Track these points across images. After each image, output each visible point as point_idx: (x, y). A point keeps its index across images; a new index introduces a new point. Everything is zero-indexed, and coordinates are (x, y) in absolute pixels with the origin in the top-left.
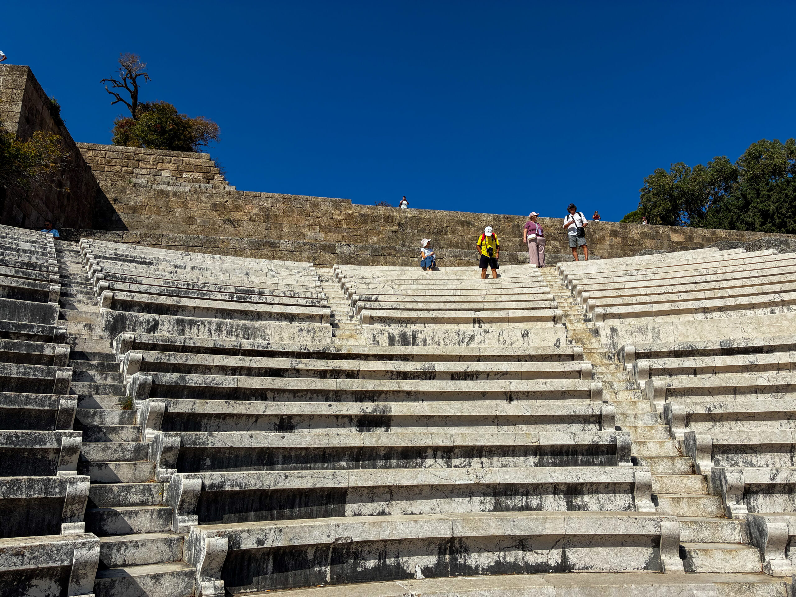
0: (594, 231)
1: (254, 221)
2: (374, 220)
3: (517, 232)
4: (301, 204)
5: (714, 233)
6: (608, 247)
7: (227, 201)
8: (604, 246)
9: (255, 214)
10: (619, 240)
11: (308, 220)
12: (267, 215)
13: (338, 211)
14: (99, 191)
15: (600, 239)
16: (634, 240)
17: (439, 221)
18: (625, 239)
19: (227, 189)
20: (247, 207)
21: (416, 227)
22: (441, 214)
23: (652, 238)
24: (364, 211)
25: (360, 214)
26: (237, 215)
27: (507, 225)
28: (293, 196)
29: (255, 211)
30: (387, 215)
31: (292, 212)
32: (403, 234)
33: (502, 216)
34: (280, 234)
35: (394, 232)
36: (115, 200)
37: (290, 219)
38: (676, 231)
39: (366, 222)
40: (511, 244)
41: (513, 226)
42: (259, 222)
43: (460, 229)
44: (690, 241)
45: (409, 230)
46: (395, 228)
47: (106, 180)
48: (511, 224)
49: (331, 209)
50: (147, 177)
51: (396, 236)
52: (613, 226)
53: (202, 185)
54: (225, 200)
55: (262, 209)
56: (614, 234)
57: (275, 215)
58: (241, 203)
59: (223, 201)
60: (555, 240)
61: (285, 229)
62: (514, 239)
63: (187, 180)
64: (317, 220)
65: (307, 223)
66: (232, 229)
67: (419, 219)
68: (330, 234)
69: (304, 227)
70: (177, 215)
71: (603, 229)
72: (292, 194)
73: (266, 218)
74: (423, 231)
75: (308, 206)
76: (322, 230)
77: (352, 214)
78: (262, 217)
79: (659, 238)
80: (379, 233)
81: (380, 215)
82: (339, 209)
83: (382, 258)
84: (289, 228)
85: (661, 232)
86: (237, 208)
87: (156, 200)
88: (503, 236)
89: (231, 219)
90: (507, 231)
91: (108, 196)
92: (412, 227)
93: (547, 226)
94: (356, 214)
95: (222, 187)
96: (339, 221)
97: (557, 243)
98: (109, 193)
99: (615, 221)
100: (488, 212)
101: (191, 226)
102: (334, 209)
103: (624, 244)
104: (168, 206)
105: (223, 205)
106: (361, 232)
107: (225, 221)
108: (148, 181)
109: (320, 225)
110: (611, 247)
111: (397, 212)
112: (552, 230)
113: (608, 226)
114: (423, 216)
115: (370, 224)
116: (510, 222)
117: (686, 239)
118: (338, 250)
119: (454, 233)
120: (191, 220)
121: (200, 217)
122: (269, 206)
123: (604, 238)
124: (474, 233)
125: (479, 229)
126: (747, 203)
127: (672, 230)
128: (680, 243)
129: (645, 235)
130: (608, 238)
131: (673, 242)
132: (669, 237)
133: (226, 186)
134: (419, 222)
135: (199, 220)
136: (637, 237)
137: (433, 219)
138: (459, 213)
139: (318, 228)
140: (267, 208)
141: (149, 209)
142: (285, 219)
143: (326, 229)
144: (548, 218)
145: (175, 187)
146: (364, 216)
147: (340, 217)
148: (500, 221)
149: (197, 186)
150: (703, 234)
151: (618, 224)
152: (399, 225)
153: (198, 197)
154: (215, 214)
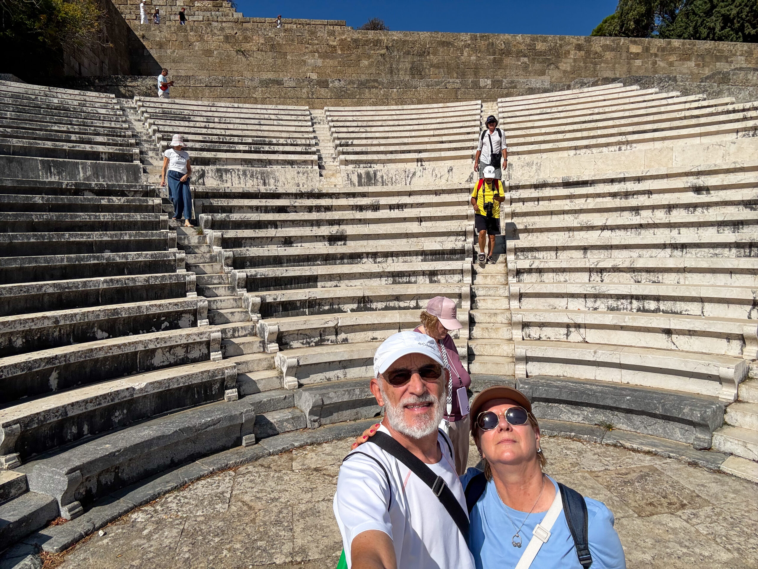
0: (561, 46)
1: (262, 51)
2: (365, 45)
3: (491, 50)
4: (300, 32)
5: (669, 43)
6: (572, 61)
7: (236, 33)
8: (568, 60)
9: (262, 44)
10: (583, 53)
11: (307, 48)
12: (273, 45)
13: (332, 38)
14: (129, 30)
15: (565, 54)
16: (596, 53)
17: (422, 43)
18: (588, 52)
19: (235, 16)
20: (254, 37)
21: (402, 49)
22: (424, 36)
23: (613, 50)
24: (356, 36)
25: (352, 39)
26: (246, 46)
27: (482, 44)
28: (294, 20)
29: (262, 41)
30: (376, 39)
31: (293, 40)
32: (391, 57)
33: (478, 34)
34: (285, 62)
35: (383, 55)
36: (143, 37)
37: (293, 47)
38: (635, 43)
39: (357, 47)
40: (486, 62)
41: (488, 45)
42: (266, 52)
43: (441, 49)
44: (647, 51)
45: (395, 53)
46: (383, 51)
47: (130, 13)
48: (486, 42)
49: (326, 35)
50: (164, 7)
51: (384, 59)
52: (578, 40)
53: (213, 13)
54: (235, 32)
55: (268, 40)
56: (579, 47)
57: (279, 44)
58: (249, 34)
59: (233, 33)
60: (525, 56)
61: (288, 57)
62: (488, 57)
63: (199, 9)
64: (315, 47)
65: (307, 51)
66: (244, 59)
67: (404, 41)
68: (328, 60)
69: (304, 54)
70: (197, 48)
71: (569, 44)
72: (293, 18)
73: (272, 48)
74: (408, 53)
75: (306, 35)
76: (320, 57)
77: (345, 39)
78: (268, 47)
79: (619, 49)
80: (369, 57)
81: (370, 39)
82: (334, 35)
83: (367, 90)
84: (292, 56)
85: (621, 43)
86: (247, 39)
87: (177, 35)
88: (479, 55)
89: (243, 50)
90: (483, 49)
91: (137, 33)
92: (398, 50)
93: (518, 43)
94: (349, 39)
95: (231, 14)
96: (335, 47)
97: (526, 59)
98: (137, 31)
99: (580, 35)
100: (466, 32)
101: (210, 59)
102: (329, 36)
103: (587, 57)
104: (187, 41)
105: (234, 37)
106: (353, 57)
107: (238, 51)
108: (166, 12)
109: (318, 52)
110: (575, 60)
111: (385, 35)
112: (522, 47)
113: (573, 40)
114: (407, 38)
115: (361, 49)
116: (486, 40)
117: (643, 50)
118: (331, 85)
119: (435, 54)
120: (208, 53)
121: (216, 50)
122: (273, 36)
123: (569, 52)
124: (453, 53)
125: (458, 49)
126: (713, 7)
127: (631, 42)
128: (638, 54)
129: (606, 48)
130: (572, 52)
131: (631, 53)
132: (628, 48)
133: (234, 13)
134: (404, 45)
135: (215, 52)
136: (599, 49)
137: (416, 41)
138: (440, 33)
139: (316, 54)
140: (271, 38)
141: (172, 43)
142: (288, 47)
143: (324, 56)
144: (520, 35)
145: (190, 17)
146: (355, 41)
147: (335, 43)
148: (476, 39)
149: (208, 14)
150: (659, 45)
151: (583, 38)
152: (387, 48)
153: (212, 31)
154: (228, 46)
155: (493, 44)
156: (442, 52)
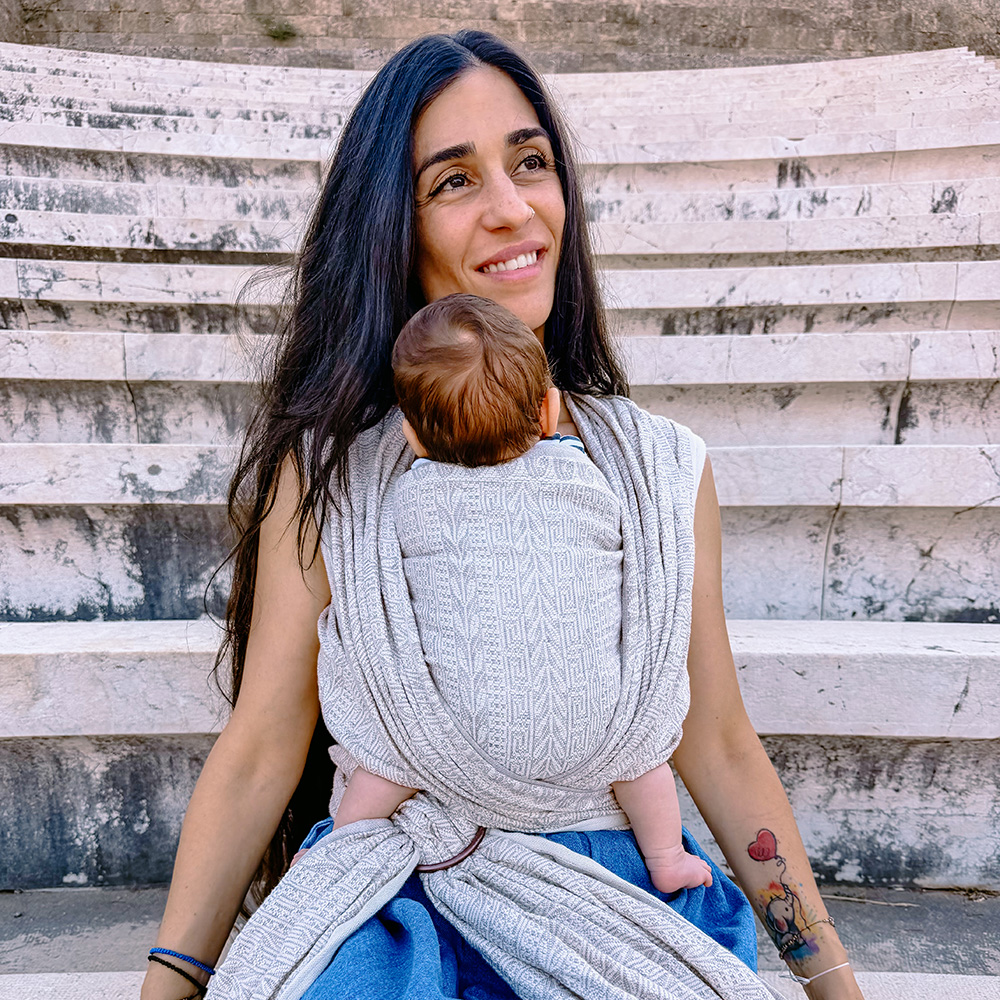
2: (586, 18)
43: (776, 32)
67: (685, 10)
81: (599, 6)
115: (576, 30)
119: (761, 41)
155: (909, 18)
156: (780, 38)
